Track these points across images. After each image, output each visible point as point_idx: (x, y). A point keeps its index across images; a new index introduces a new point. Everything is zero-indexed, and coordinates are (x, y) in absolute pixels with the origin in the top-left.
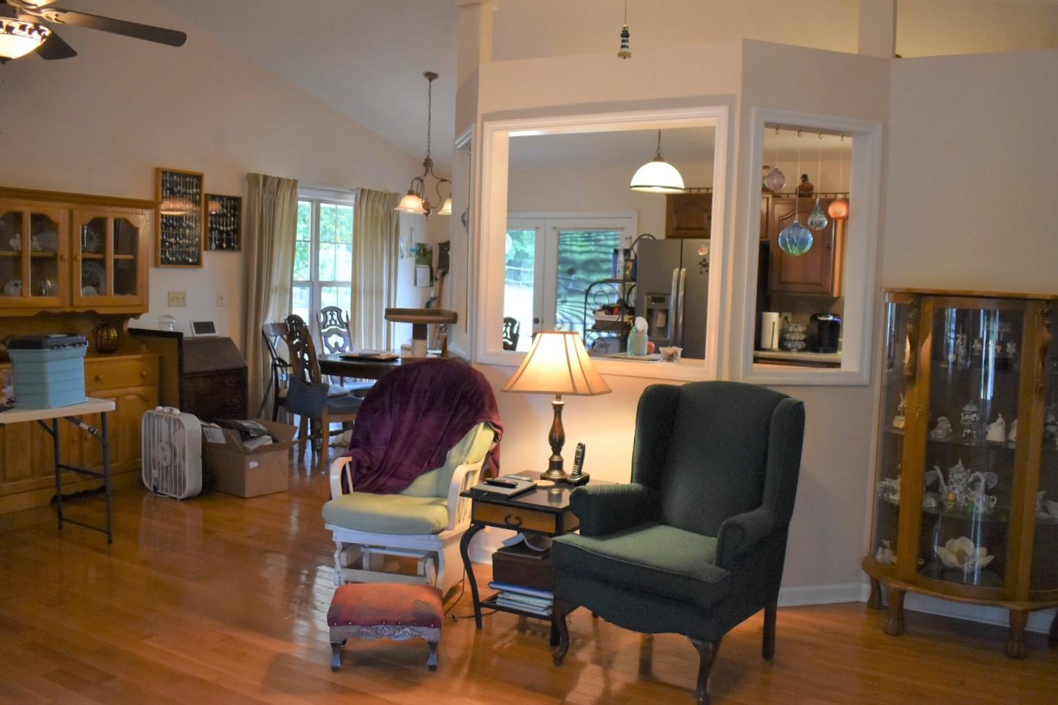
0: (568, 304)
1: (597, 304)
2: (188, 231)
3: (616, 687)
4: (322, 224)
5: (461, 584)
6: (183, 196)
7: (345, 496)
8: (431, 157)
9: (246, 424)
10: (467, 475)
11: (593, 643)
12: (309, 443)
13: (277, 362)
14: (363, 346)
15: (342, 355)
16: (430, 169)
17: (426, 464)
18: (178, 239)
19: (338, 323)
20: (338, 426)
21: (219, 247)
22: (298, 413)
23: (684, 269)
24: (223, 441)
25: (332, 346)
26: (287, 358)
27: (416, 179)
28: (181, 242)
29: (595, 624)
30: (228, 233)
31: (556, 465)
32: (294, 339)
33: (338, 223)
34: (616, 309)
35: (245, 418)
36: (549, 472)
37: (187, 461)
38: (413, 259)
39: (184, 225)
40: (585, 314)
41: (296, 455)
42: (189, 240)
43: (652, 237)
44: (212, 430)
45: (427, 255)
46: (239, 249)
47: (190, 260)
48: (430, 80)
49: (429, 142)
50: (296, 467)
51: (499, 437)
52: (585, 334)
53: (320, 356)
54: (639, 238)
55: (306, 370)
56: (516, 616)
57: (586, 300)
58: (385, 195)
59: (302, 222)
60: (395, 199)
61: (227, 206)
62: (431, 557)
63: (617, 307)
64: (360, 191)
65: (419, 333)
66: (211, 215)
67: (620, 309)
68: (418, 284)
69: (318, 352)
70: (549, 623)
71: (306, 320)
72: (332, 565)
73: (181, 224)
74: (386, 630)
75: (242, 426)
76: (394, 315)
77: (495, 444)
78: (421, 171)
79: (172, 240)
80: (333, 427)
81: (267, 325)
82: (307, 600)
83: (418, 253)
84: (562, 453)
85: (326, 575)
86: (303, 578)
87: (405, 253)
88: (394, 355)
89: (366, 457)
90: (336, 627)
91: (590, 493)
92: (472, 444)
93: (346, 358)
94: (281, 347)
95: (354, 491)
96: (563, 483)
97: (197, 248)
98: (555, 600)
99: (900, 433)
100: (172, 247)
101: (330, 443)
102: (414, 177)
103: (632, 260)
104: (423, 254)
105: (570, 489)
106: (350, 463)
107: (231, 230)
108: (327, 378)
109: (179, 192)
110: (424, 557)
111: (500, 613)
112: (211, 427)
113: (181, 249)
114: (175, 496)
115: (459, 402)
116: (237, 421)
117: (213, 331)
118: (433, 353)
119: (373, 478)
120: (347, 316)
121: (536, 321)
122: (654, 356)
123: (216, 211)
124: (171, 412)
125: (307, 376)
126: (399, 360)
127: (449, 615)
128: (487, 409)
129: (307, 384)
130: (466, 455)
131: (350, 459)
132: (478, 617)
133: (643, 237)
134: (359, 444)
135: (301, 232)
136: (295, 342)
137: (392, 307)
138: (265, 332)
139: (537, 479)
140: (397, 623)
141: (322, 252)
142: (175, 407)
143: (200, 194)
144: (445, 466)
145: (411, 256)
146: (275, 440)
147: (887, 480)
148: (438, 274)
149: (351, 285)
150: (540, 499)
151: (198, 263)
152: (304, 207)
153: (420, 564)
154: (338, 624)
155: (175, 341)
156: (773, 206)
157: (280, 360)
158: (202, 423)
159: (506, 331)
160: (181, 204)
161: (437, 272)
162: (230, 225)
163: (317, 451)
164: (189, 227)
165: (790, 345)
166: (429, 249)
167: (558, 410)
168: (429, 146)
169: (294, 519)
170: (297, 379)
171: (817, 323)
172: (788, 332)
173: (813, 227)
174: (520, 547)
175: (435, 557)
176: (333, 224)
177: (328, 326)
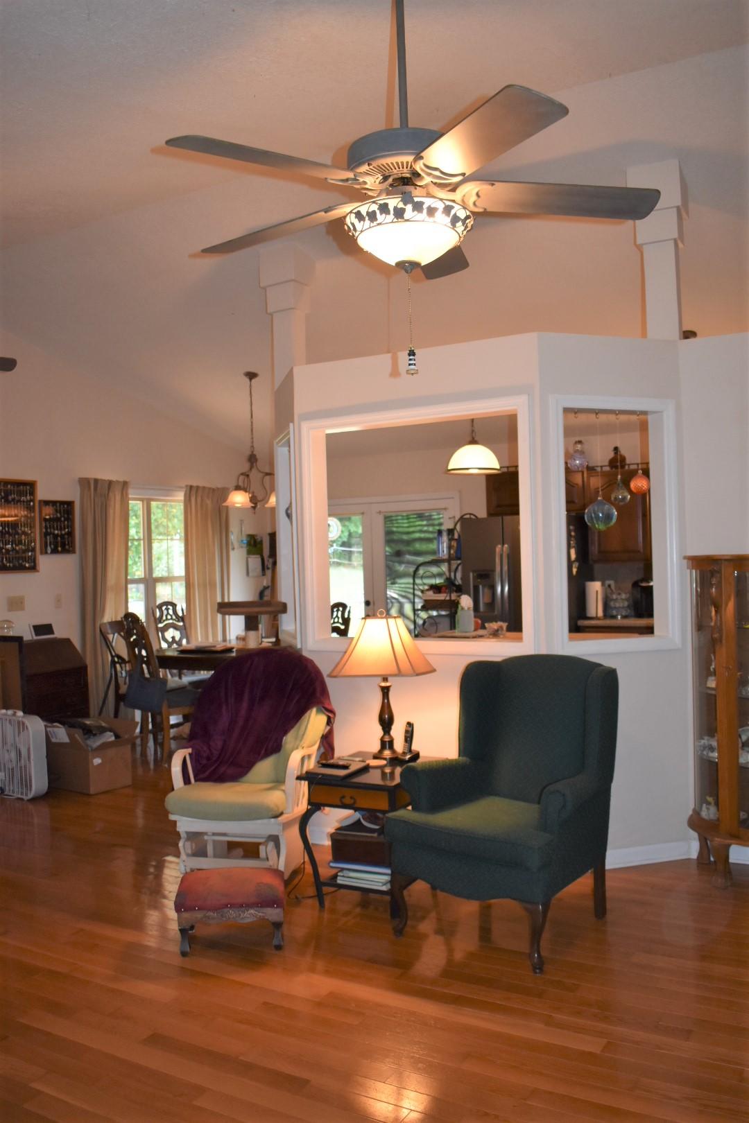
0: (397, 585)
1: (425, 584)
2: (23, 537)
3: (458, 956)
4: (153, 517)
5: (302, 866)
6: (16, 502)
7: (187, 786)
8: (254, 453)
9: (88, 722)
10: (303, 759)
11: (433, 915)
12: (151, 737)
13: (116, 659)
14: (200, 638)
15: (179, 649)
16: (255, 464)
17: (263, 752)
18: (14, 546)
19: (174, 617)
20: (177, 719)
21: (55, 551)
22: (138, 708)
23: (506, 546)
24: (66, 740)
25: (169, 640)
26: (125, 655)
27: (242, 474)
28: (17, 548)
29: (435, 896)
30: (62, 536)
31: (387, 744)
32: (132, 636)
33: (170, 517)
34: (444, 588)
35: (87, 715)
36: (381, 751)
37: (32, 762)
38: (244, 551)
39: (20, 531)
40: (414, 594)
41: (139, 749)
42: (25, 545)
43: (474, 515)
44: (56, 729)
45: (259, 546)
46: (74, 552)
47: (27, 565)
48: (251, 379)
49: (252, 438)
50: (139, 762)
51: (332, 720)
52: (415, 614)
53: (158, 651)
54: (462, 518)
55: (144, 666)
56: (357, 893)
57: (414, 581)
58: (214, 490)
59: (134, 518)
60: (222, 494)
61: (60, 510)
62: (272, 841)
63: (444, 586)
64: (188, 488)
65: (251, 624)
66: (46, 520)
67: (447, 587)
68: (250, 574)
69: (155, 647)
70: (388, 898)
71: (142, 615)
72: (178, 855)
73: (16, 531)
74: (232, 913)
75: (86, 724)
76: (227, 608)
77: (328, 728)
78: (245, 467)
79: (9, 546)
80: (173, 720)
81: (105, 624)
82: (157, 891)
83: (249, 544)
84: (392, 733)
85: (172, 866)
86: (152, 870)
87: (236, 545)
88: (229, 645)
89: (205, 748)
90: (183, 913)
91: (419, 769)
92: (306, 729)
93: (183, 652)
94: (119, 644)
95: (196, 781)
96: (395, 761)
97: (33, 554)
98: (392, 875)
99: (713, 692)
100: (9, 554)
101: (171, 736)
102: (241, 472)
103: (456, 540)
104: (254, 545)
105: (401, 766)
106: (190, 754)
107: (65, 534)
108: (166, 672)
109: (13, 500)
110: (266, 841)
111: (342, 891)
112: (54, 727)
113: (17, 555)
114: (22, 797)
115: (292, 690)
116: (80, 720)
117: (52, 632)
118: (268, 642)
119: (213, 768)
120: (182, 610)
121: (367, 603)
122: (481, 632)
123: (49, 515)
124: (14, 714)
125: (146, 671)
126: (234, 650)
127: (292, 896)
128: (318, 694)
129: (147, 679)
130: (301, 740)
131: (190, 750)
132: (320, 897)
133: (465, 517)
134: (198, 735)
135: (134, 527)
136: (132, 640)
137: (226, 600)
138: (103, 630)
139: (369, 759)
140: (241, 906)
141: (155, 545)
142: (19, 709)
143: (33, 501)
144: (281, 752)
145: (242, 547)
146: (117, 736)
147: (706, 738)
148: (269, 563)
149: (184, 579)
150: (374, 778)
151: (33, 568)
152: (136, 506)
153: (262, 848)
154: (185, 911)
155: (16, 645)
156: (588, 479)
157: (119, 657)
158: (45, 723)
159: (337, 616)
160: (16, 511)
161: (268, 561)
162: (65, 529)
163: (160, 745)
164: (24, 533)
165: (614, 613)
166: (259, 540)
167: (385, 691)
168: (252, 442)
169: (139, 812)
170: (135, 674)
171: (639, 589)
172: (612, 600)
173: (617, 502)
174: (357, 825)
175: (275, 839)
176: (165, 518)
177: (164, 621)
